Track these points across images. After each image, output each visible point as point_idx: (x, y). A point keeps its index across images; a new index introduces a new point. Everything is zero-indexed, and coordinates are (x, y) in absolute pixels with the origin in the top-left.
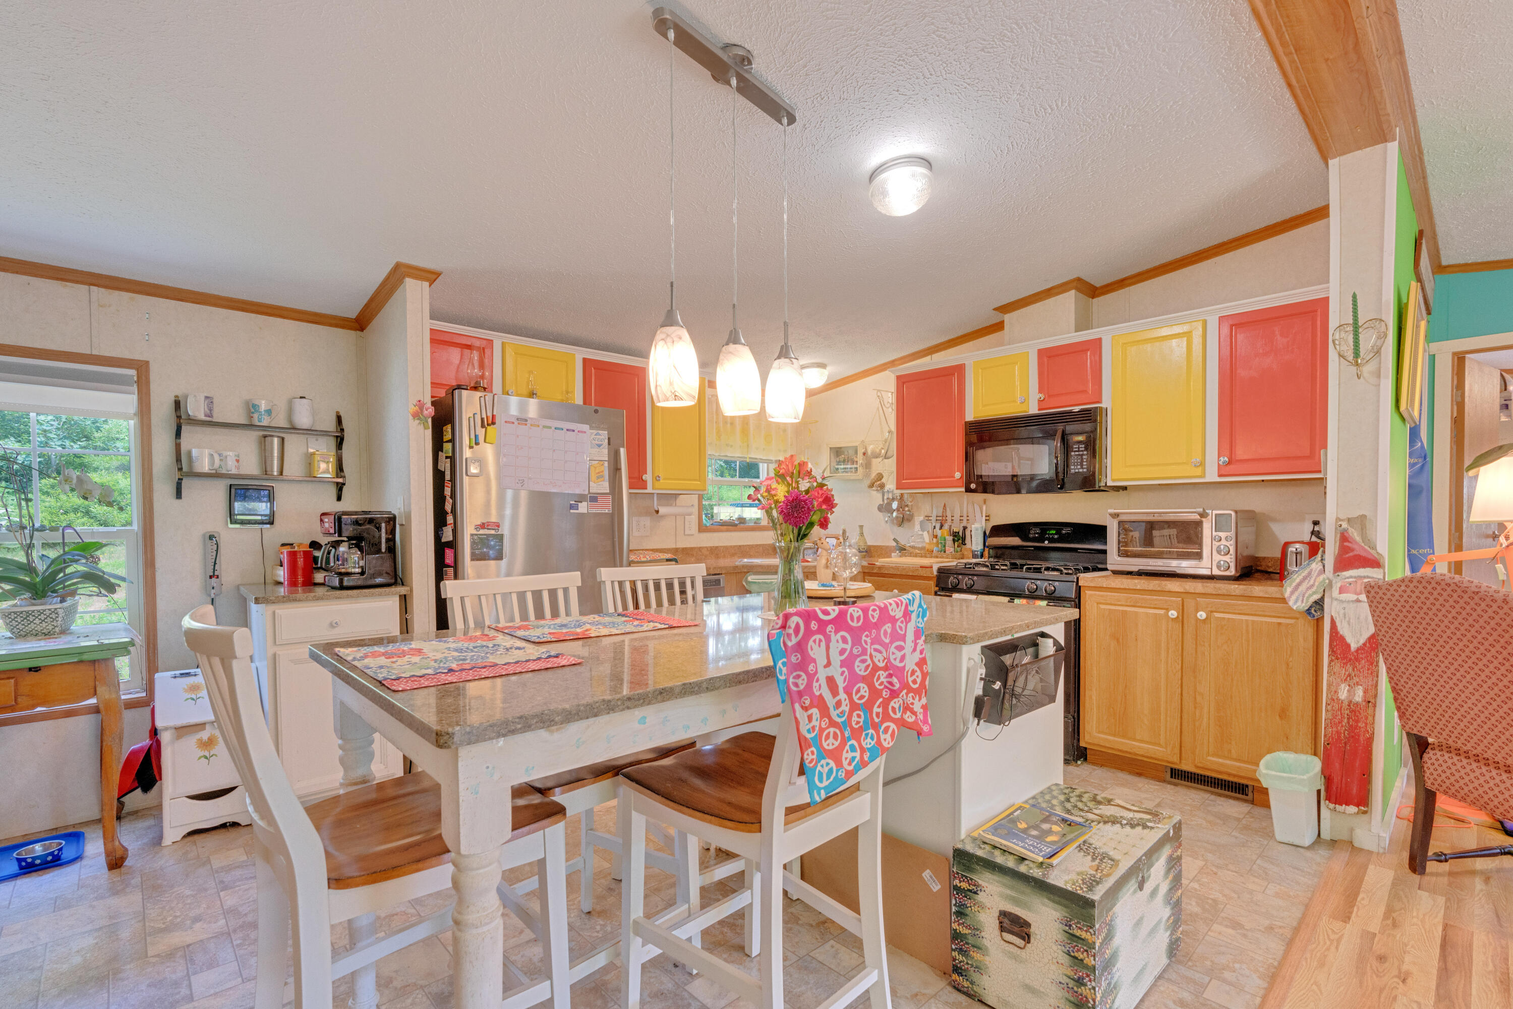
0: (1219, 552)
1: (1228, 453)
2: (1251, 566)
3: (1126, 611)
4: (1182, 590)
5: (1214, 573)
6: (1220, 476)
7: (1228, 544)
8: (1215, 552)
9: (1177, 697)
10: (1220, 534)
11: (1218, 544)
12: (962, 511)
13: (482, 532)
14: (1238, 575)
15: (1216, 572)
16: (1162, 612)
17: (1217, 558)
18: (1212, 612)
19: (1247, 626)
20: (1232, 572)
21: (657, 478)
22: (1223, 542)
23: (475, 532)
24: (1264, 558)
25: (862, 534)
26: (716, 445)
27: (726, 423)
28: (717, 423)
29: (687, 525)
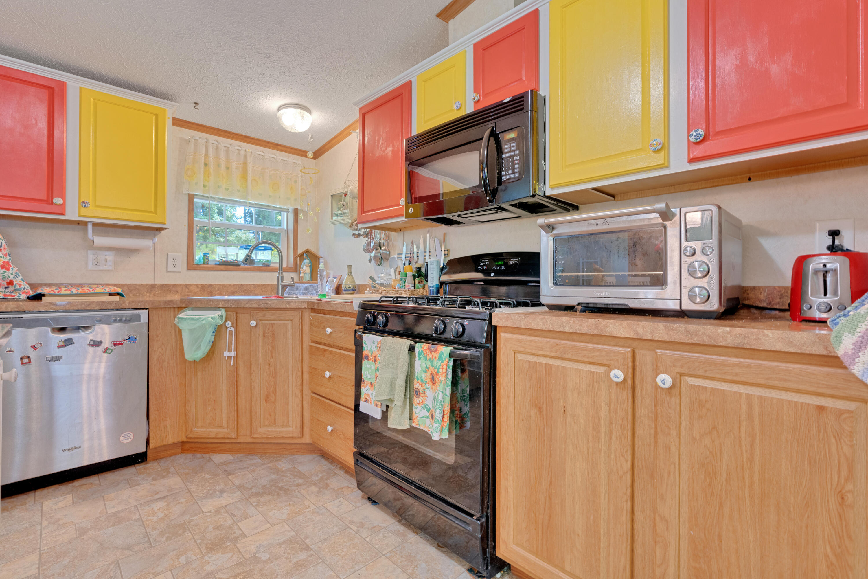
0: (692, 274)
1: (704, 126)
2: (737, 299)
3: (550, 366)
4: (632, 335)
5: (684, 308)
6: (692, 161)
7: (705, 259)
8: (685, 274)
9: (625, 517)
10: (693, 244)
11: (690, 260)
12: (425, 248)
14: (722, 310)
15: (687, 305)
16: (602, 370)
17: (688, 282)
18: (682, 375)
19: (750, 406)
20: (714, 305)
21: (83, 205)
22: (699, 257)
24: (754, 288)
25: (350, 274)
26: (204, 186)
27: (219, 166)
28: (206, 165)
29: (170, 261)
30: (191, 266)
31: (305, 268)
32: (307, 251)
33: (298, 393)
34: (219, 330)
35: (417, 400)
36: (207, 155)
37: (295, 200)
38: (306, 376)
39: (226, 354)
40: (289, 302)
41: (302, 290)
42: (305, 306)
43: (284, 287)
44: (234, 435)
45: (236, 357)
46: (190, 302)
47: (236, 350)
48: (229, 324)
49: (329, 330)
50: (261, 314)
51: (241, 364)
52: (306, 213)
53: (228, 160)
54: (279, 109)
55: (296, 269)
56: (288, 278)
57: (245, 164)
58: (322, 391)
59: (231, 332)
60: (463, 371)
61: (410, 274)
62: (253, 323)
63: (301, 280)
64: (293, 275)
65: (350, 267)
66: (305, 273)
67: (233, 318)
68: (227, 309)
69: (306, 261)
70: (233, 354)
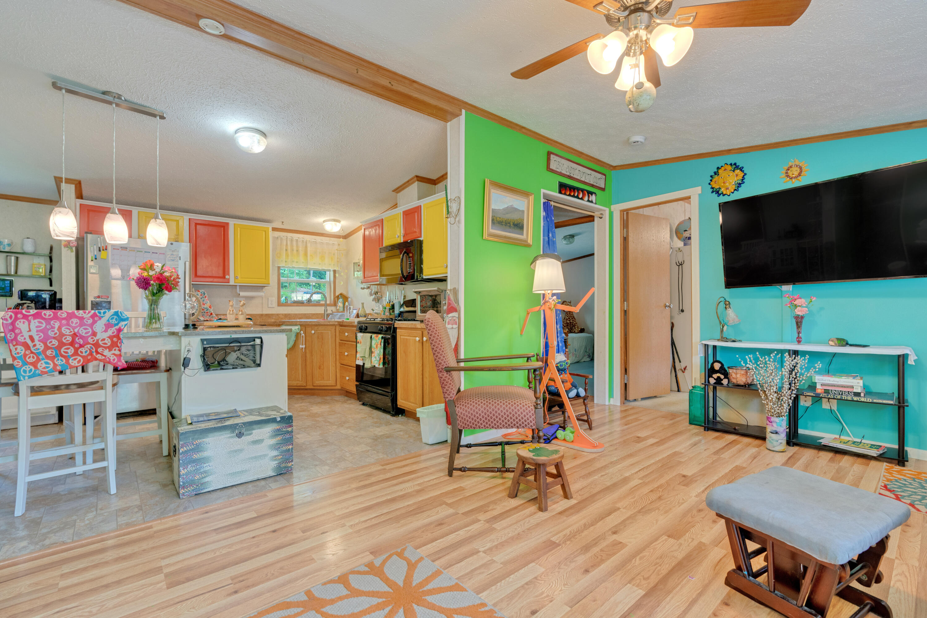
3: (407, 339)
4: (421, 327)
13: (98, 300)
16: (416, 338)
21: (236, 278)
23: (94, 300)
25: (363, 307)
26: (286, 262)
27: (293, 250)
28: (286, 250)
29: (270, 302)
30: (280, 304)
31: (340, 304)
32: (341, 294)
33: (334, 365)
34: (298, 335)
35: (373, 355)
36: (287, 245)
37: (334, 265)
38: (338, 357)
39: (301, 346)
40: (329, 322)
41: (338, 316)
42: (337, 323)
43: (328, 315)
44: (305, 385)
45: (305, 348)
46: (284, 322)
47: (305, 345)
48: (302, 332)
49: (346, 334)
50: (316, 328)
51: (307, 351)
52: (339, 274)
53: (297, 246)
54: (324, 221)
55: (335, 304)
56: (330, 309)
57: (306, 247)
58: (345, 362)
59: (303, 336)
60: (388, 344)
61: (388, 308)
62: (313, 332)
63: (338, 311)
64: (333, 308)
65: (363, 304)
66: (340, 307)
67: (304, 329)
68: (301, 325)
69: (341, 300)
70: (304, 346)
